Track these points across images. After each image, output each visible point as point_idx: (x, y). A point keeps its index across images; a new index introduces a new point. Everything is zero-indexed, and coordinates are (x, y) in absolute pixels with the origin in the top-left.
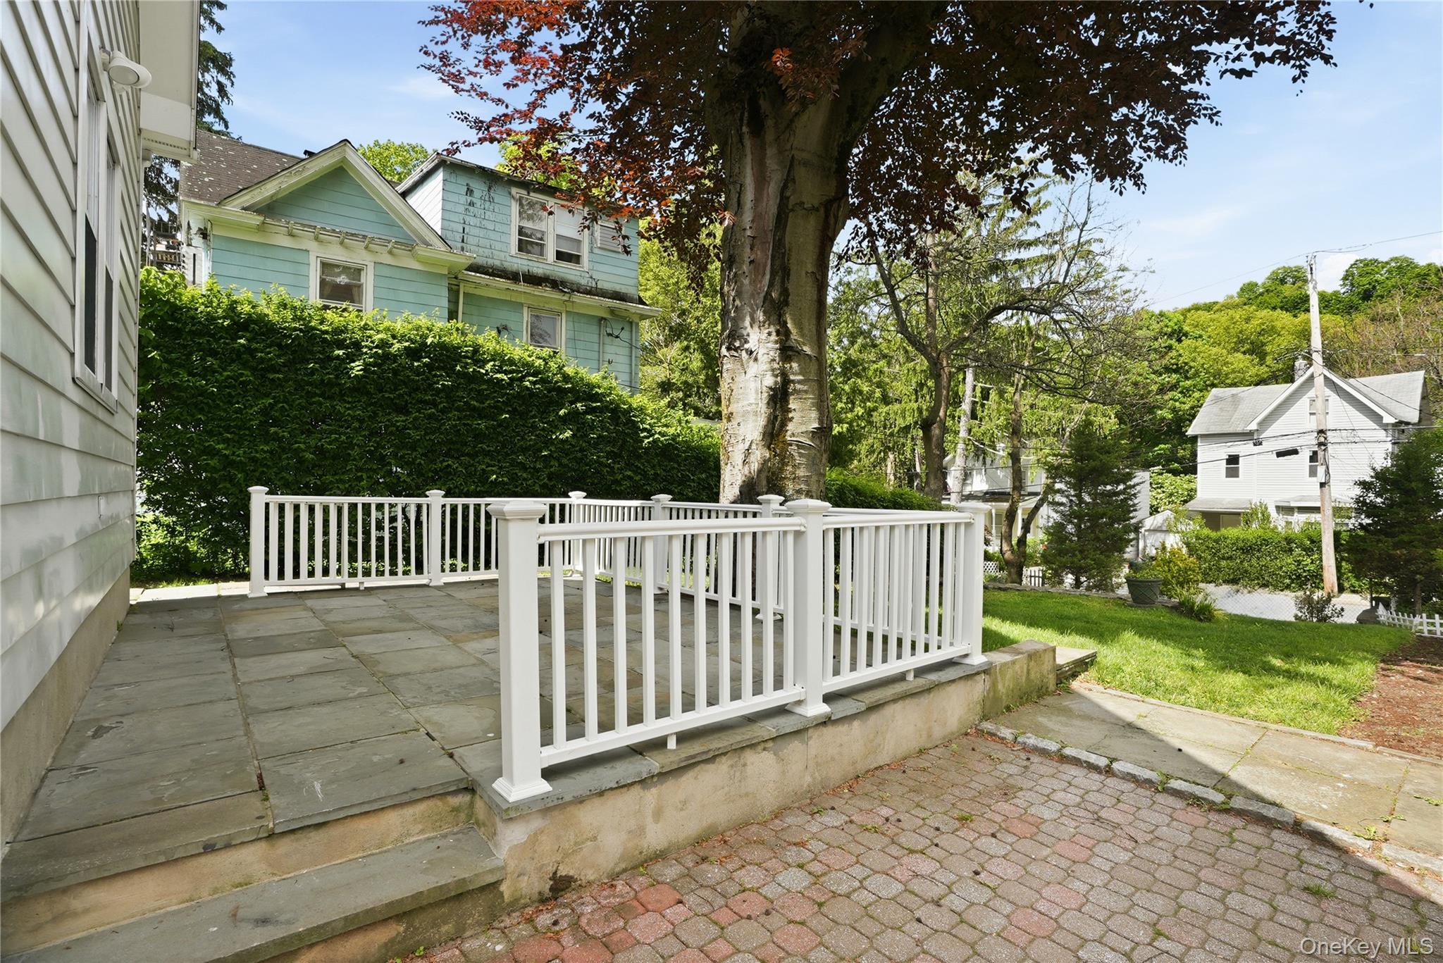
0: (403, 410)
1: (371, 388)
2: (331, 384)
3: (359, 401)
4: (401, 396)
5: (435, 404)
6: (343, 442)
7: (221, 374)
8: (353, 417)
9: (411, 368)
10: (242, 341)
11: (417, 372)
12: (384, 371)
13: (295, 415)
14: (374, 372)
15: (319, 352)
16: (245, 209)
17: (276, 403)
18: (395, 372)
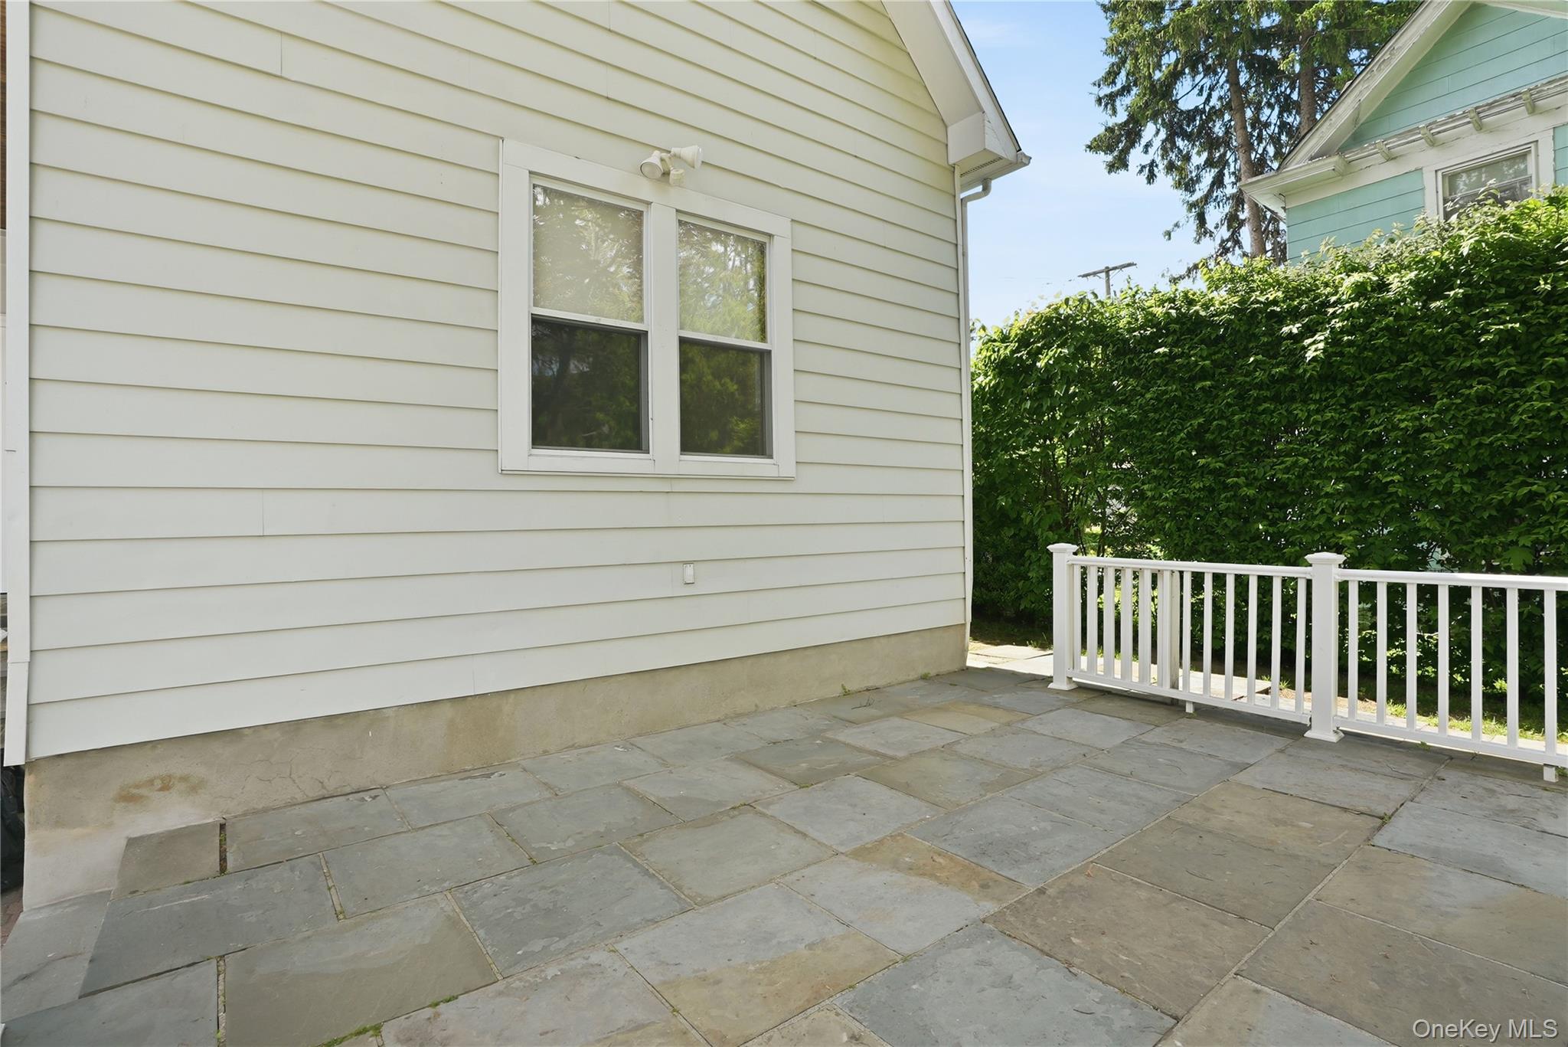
0: (1420, 396)
1: (1350, 371)
2: (1284, 379)
3: (1334, 396)
4: (1415, 372)
5: (1490, 372)
6: (1306, 467)
7: (1143, 396)
8: (1324, 424)
9: (1429, 316)
10: (1161, 350)
11: (1439, 319)
12: (1373, 336)
13: (1237, 434)
14: (1350, 343)
15: (1264, 334)
16: (1311, 159)
17: (1209, 422)
18: (1394, 332)
